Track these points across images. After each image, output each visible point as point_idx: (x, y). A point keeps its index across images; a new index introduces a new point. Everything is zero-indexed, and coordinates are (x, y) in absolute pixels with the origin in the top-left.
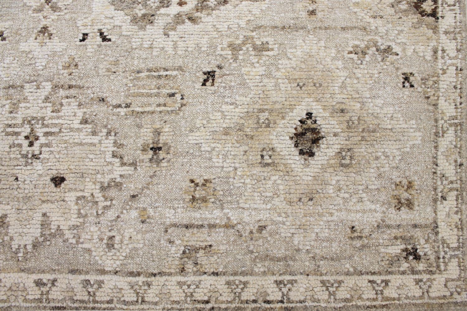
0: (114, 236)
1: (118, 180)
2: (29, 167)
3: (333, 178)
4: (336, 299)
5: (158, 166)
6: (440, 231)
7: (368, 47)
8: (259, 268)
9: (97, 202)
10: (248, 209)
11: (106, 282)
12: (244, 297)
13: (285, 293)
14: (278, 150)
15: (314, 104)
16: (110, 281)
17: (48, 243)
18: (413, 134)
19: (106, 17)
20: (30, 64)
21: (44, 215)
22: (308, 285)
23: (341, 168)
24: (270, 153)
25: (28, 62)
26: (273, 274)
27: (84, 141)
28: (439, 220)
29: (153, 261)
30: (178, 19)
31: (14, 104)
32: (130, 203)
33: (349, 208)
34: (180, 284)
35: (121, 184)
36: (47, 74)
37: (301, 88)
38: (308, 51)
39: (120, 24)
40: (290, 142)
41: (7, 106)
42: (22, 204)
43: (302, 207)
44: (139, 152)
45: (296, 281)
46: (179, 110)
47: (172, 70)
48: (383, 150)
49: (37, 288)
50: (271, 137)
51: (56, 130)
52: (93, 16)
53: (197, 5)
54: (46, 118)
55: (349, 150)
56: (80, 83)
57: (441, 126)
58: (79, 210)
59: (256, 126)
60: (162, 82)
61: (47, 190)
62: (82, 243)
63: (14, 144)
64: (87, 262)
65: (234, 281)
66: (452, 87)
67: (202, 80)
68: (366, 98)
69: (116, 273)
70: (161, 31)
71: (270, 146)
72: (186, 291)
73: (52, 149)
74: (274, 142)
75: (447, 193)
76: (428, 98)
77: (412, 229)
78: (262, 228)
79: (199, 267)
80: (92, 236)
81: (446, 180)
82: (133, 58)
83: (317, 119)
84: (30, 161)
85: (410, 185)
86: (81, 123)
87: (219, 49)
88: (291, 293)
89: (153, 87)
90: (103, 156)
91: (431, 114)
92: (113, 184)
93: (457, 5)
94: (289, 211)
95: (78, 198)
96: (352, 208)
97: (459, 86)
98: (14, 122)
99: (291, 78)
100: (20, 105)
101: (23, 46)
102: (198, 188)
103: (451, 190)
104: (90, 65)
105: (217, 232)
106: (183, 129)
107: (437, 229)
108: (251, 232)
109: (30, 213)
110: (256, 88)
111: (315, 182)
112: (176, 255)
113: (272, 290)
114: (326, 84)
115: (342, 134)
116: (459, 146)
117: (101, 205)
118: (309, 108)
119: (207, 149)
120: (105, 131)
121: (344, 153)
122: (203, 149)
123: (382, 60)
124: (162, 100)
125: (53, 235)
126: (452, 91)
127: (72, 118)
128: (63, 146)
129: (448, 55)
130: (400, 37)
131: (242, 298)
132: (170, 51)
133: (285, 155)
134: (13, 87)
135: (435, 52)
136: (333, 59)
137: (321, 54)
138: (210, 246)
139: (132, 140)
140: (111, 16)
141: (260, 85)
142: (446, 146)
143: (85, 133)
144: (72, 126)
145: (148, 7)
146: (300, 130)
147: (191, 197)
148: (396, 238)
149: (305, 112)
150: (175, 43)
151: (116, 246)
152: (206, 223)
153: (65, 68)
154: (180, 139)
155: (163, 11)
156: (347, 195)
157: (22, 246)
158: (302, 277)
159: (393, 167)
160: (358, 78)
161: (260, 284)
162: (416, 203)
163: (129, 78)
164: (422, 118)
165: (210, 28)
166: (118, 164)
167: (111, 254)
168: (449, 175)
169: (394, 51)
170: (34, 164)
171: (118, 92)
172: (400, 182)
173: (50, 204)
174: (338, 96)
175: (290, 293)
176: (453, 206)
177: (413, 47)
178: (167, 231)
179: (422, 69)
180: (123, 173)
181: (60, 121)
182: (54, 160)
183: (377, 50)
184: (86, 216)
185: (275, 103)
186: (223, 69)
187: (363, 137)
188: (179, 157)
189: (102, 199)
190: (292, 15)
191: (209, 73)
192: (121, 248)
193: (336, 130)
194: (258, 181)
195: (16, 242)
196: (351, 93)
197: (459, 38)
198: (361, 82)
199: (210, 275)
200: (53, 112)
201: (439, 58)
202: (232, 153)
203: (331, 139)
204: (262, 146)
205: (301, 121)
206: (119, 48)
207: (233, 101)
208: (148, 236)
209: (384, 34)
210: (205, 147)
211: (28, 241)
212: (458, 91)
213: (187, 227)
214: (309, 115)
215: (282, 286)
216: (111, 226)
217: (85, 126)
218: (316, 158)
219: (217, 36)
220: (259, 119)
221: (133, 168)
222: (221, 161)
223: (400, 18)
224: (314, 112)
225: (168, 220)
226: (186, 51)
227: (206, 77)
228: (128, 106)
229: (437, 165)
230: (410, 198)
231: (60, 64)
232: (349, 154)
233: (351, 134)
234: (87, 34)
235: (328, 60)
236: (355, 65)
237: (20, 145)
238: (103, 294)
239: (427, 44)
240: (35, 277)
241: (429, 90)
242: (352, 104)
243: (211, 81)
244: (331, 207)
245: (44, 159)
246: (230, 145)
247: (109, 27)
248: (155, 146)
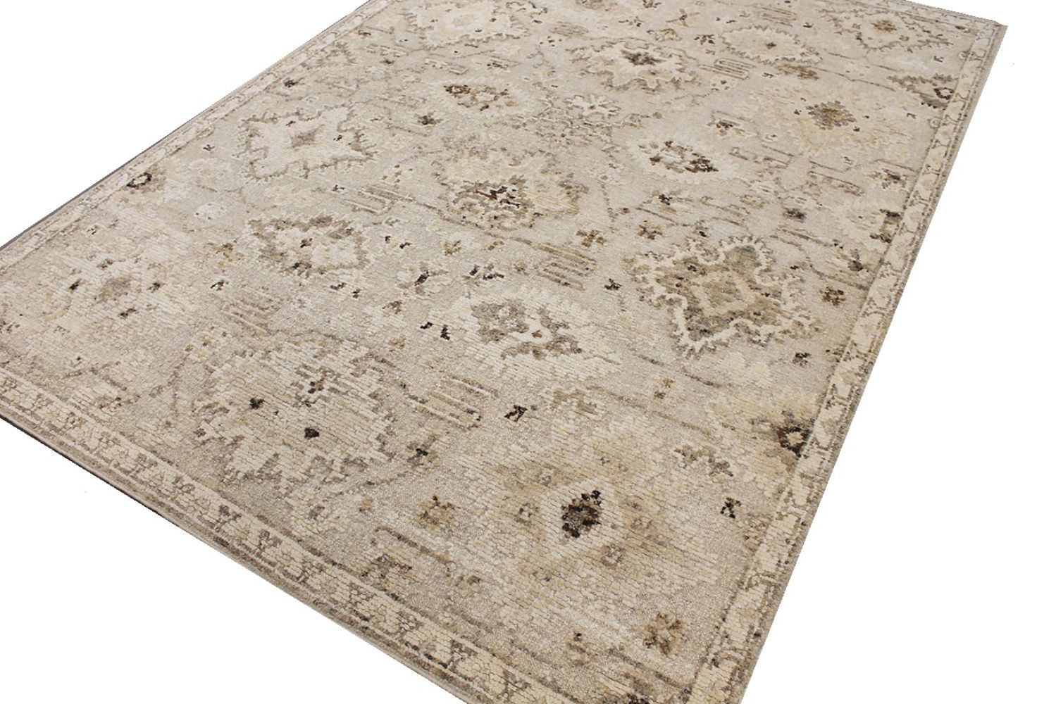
0: (324, 508)
1: (366, 461)
2: (295, 409)
3: (585, 569)
4: (509, 701)
5: (412, 468)
6: (690, 699)
7: (700, 454)
8: (445, 617)
9: (332, 470)
10: (473, 554)
11: (283, 544)
12: (407, 638)
13: (455, 659)
14: (543, 512)
15: (609, 485)
16: (288, 545)
17: (260, 481)
18: (709, 570)
19: (459, 318)
20: (363, 326)
21: (276, 455)
22: (486, 665)
23: (601, 565)
24: (531, 511)
25: (362, 324)
26: (455, 632)
27: (360, 412)
28: (696, 686)
29: (343, 551)
30: (524, 348)
31: (323, 352)
32: (361, 487)
33: (586, 611)
34: (352, 585)
35: (367, 466)
36: (371, 341)
37: (603, 463)
38: (633, 430)
39: (467, 328)
40: (560, 510)
41: (316, 350)
42: (264, 435)
43: (533, 581)
44: (404, 446)
45: (476, 654)
46: (469, 428)
47: (486, 390)
48: (662, 569)
49: (218, 513)
50: (542, 496)
51: (342, 390)
52: (448, 311)
53: (550, 343)
54: (342, 377)
55: (620, 550)
56: (394, 362)
57: (749, 577)
58: (311, 468)
59: (533, 478)
60: (469, 396)
61: (295, 435)
62: (290, 498)
63: (297, 383)
64: (281, 516)
65: (408, 616)
66: (784, 539)
67: (508, 412)
68: (670, 505)
69: (299, 541)
70: (500, 352)
71: (536, 505)
72: (353, 596)
73: (327, 404)
74: (542, 502)
75: (722, 659)
76: (747, 538)
77: (654, 678)
78: (475, 580)
79: (383, 580)
80: (304, 496)
81: (728, 643)
82: (458, 364)
83: (603, 501)
84: (300, 404)
85: (676, 626)
86: (370, 396)
87: (544, 391)
88: (461, 663)
89: (458, 396)
90: (368, 433)
91: (743, 558)
92: (359, 462)
93: (831, 450)
94: (516, 578)
95: (318, 458)
96: (589, 612)
97: (793, 542)
98: (311, 365)
99: (599, 448)
100: (328, 355)
101: (368, 310)
102: (436, 507)
103: (729, 658)
104: (415, 352)
105: (426, 559)
106: (460, 447)
107: (688, 695)
108: (462, 578)
109: (265, 447)
110: (556, 443)
111: (563, 564)
112: (369, 557)
113: (442, 647)
114: (632, 471)
115: (622, 530)
116: (764, 611)
117: (334, 474)
118: (600, 486)
119: (470, 476)
120: (386, 413)
121: (612, 550)
122: (466, 474)
123: (710, 474)
124: (458, 412)
125: (269, 477)
126: (781, 543)
127: (365, 387)
128: (339, 406)
129: (793, 501)
130: (743, 458)
131: (404, 638)
132: (497, 372)
133: (546, 521)
134: (333, 337)
135: (780, 492)
136: (656, 450)
137: (645, 439)
138: (410, 568)
139: (405, 434)
140: (464, 318)
141: (563, 441)
142: (746, 603)
143: (366, 406)
144: (359, 394)
145: (503, 325)
146: (577, 503)
147: (424, 512)
148: (627, 676)
149: (594, 489)
150: (507, 366)
151: (318, 517)
152: (421, 544)
153: (391, 343)
154: (452, 455)
155: (515, 334)
156: (591, 596)
157: (235, 471)
158: (485, 653)
159: (666, 595)
160: (672, 481)
161: (434, 634)
162: (675, 650)
163: (442, 379)
164: (728, 556)
165: (548, 368)
166: (377, 448)
167: (309, 522)
168: (735, 639)
169: (729, 469)
170: (302, 408)
171: (423, 386)
172: (666, 616)
173: (288, 448)
174: (639, 489)
175: (460, 661)
176: (723, 679)
177: (755, 475)
178: (377, 531)
179: (755, 503)
180: (374, 457)
181: (353, 385)
182: (322, 414)
183: (710, 461)
184: (312, 476)
185: (568, 465)
186: (536, 412)
187: (644, 544)
188: (439, 470)
189: (339, 470)
190: (637, 390)
191: (520, 408)
192: (322, 522)
193: (617, 523)
194: (502, 532)
195: (233, 464)
196: (655, 492)
197: (816, 487)
198: (674, 486)
199: (388, 595)
200: (352, 374)
201: (782, 499)
202: (493, 492)
203: (607, 529)
204: (527, 500)
205: (584, 496)
206: (452, 349)
207: (527, 444)
208: (355, 525)
209: (726, 447)
210: (469, 474)
211: (245, 468)
212: (790, 547)
213: (399, 537)
214: (596, 494)
215: (457, 650)
216: (328, 498)
217: (371, 400)
218: (578, 540)
219: (550, 378)
220: (541, 473)
221: (387, 458)
222: (476, 494)
223: (755, 438)
224: (603, 492)
225: (386, 521)
226: (511, 378)
227: (514, 410)
228: (423, 402)
229: (724, 620)
230: (670, 639)
231: (389, 338)
232: (618, 553)
233: (631, 534)
234: (431, 325)
235: (649, 448)
236: (676, 466)
237: (302, 387)
238: (272, 553)
239: (772, 478)
240: (225, 502)
241: (752, 529)
242: (650, 503)
243: (516, 416)
244: (565, 598)
245: (314, 409)
246: (496, 484)
247: (455, 327)
248: (423, 449)
